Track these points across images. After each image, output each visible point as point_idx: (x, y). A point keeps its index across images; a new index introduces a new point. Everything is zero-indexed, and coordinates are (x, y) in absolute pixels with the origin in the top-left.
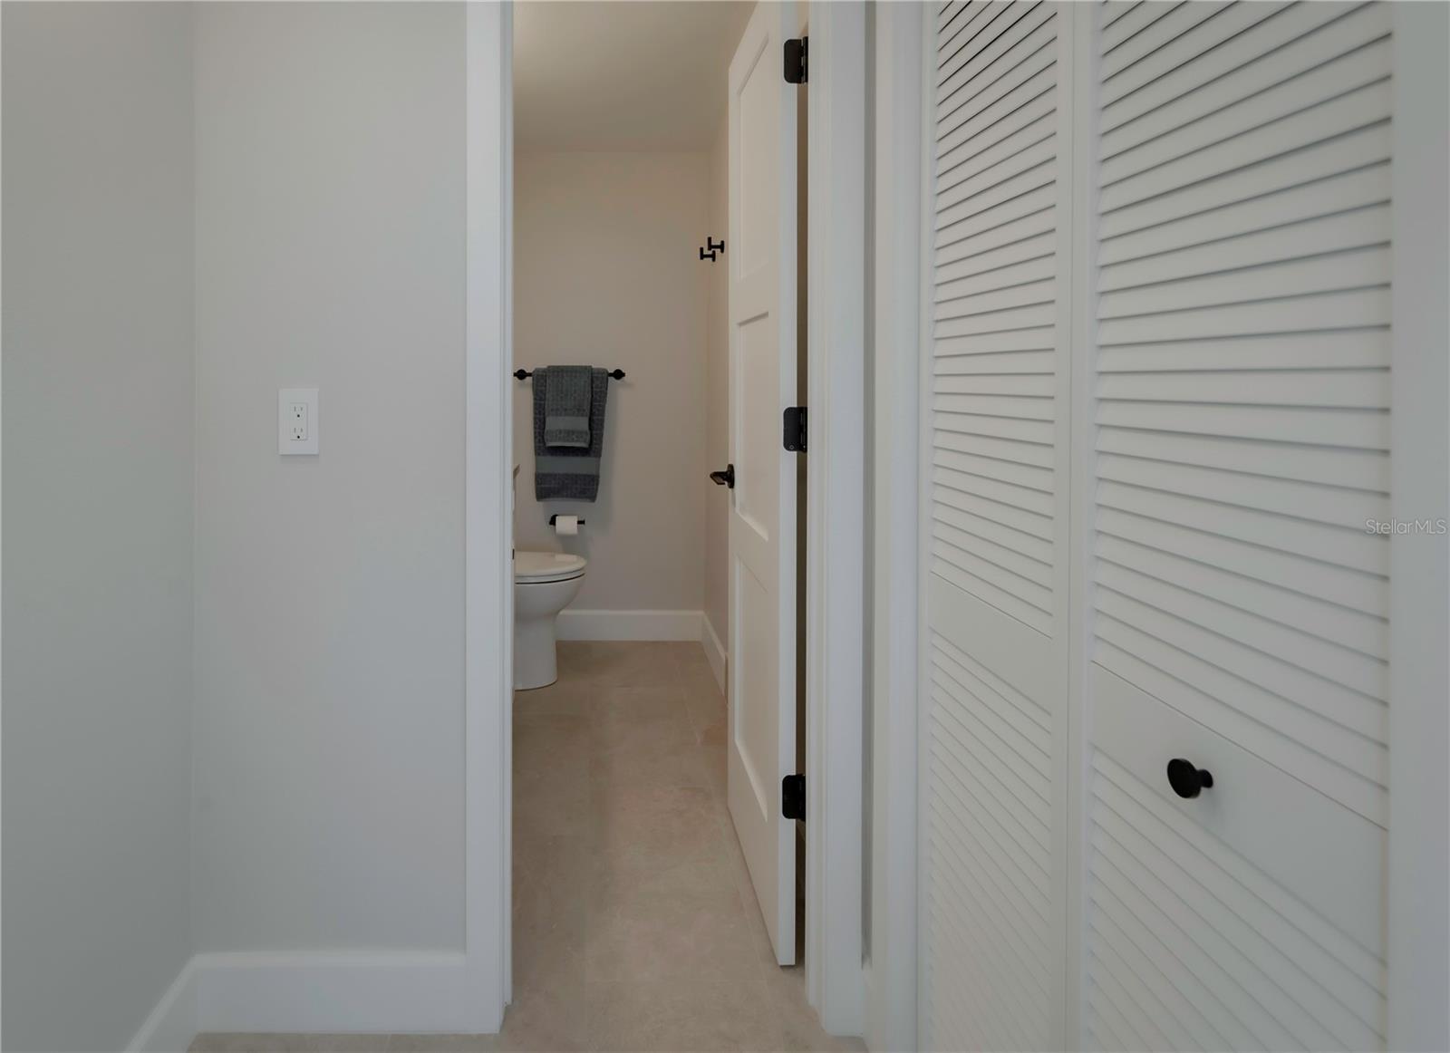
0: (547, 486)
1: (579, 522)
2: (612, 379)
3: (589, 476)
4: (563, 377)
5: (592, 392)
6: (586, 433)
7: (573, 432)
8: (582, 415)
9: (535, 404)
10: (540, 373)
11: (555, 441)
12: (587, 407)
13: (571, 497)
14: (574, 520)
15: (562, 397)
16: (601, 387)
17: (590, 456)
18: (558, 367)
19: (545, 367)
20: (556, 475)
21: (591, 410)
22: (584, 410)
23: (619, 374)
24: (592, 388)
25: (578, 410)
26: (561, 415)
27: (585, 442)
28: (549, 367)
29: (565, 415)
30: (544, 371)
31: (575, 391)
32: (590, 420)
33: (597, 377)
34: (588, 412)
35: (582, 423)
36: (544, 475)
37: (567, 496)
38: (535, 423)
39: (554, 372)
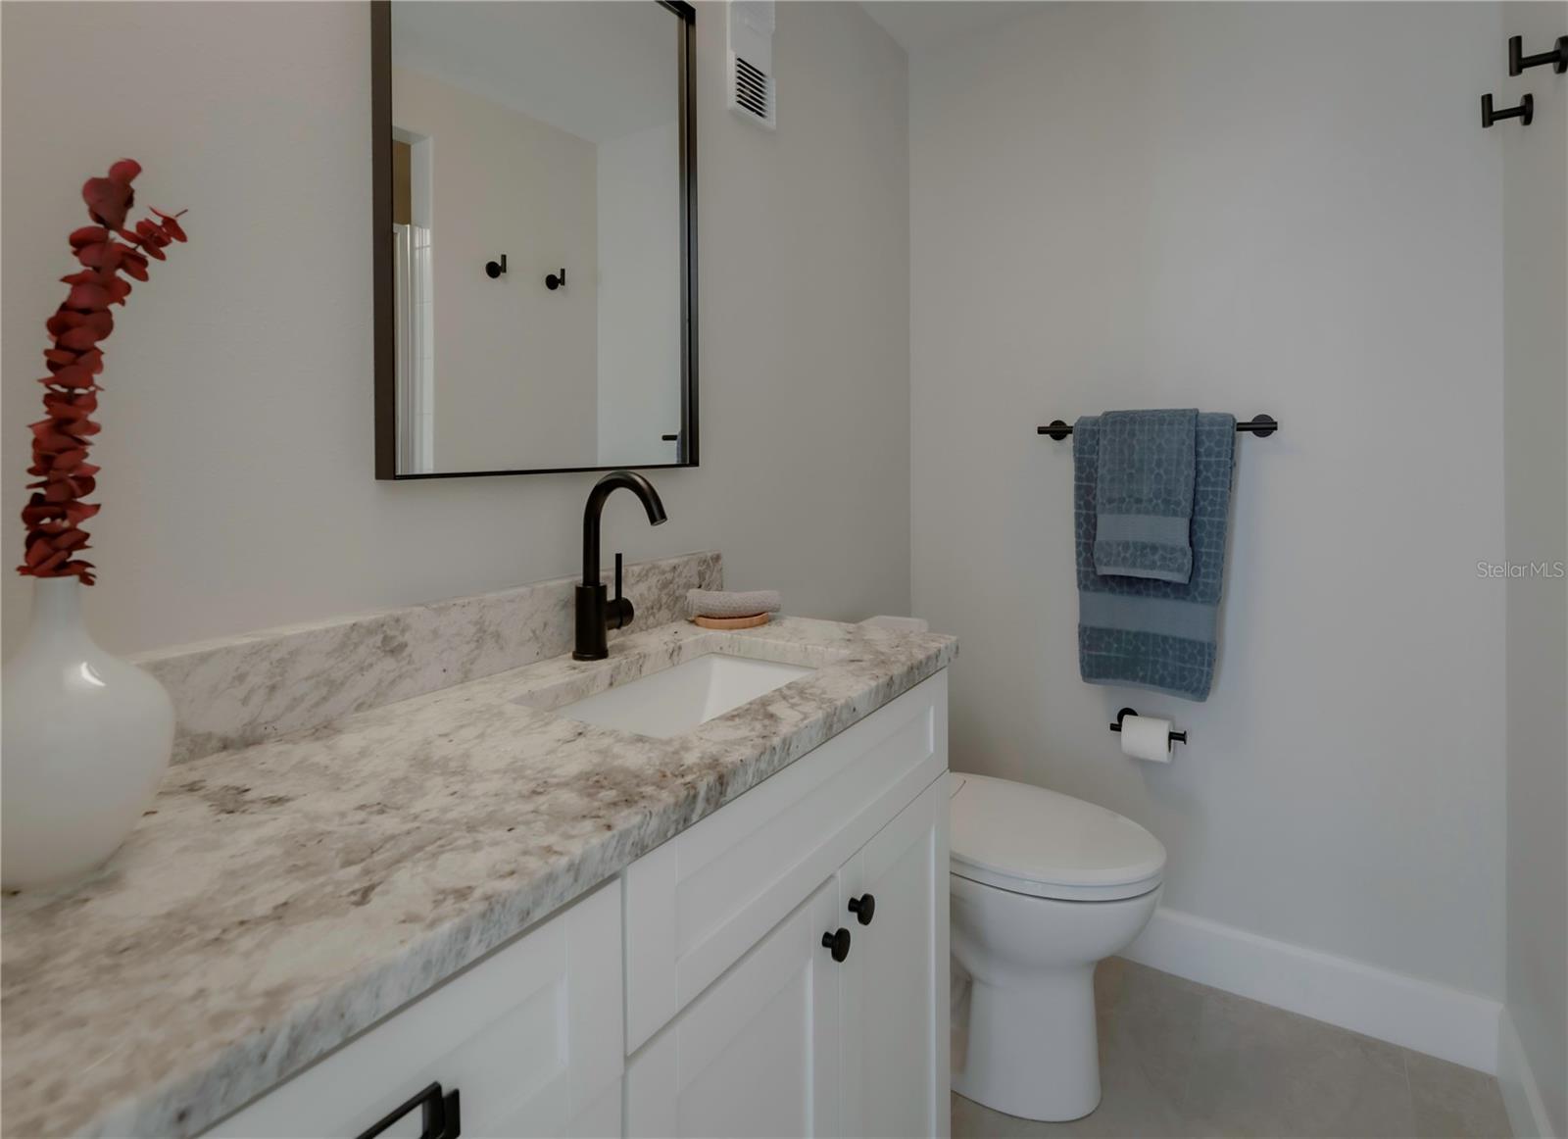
0: (1104, 653)
1: (1173, 736)
2: (1248, 436)
3: (1192, 643)
4: (1132, 434)
5: (1197, 464)
6: (1182, 550)
7: (1154, 548)
8: (1175, 514)
9: (1078, 488)
10: (1089, 427)
11: (1116, 564)
12: (1184, 496)
13: (1153, 682)
14: (1161, 731)
15: (1131, 475)
16: (1219, 454)
17: (1194, 600)
18: (1125, 414)
19: (1099, 413)
20: (1119, 632)
21: (1195, 502)
22: (1178, 503)
23: (1264, 427)
24: (1197, 454)
25: (1167, 502)
26: (1128, 511)
27: (1179, 570)
28: (1106, 414)
29: (1139, 512)
30: (1095, 421)
31: (1159, 464)
32: (1191, 522)
33: (1210, 433)
34: (1187, 506)
35: (1175, 531)
36: (1093, 629)
37: (1143, 680)
38: (1078, 525)
39: (1114, 423)
